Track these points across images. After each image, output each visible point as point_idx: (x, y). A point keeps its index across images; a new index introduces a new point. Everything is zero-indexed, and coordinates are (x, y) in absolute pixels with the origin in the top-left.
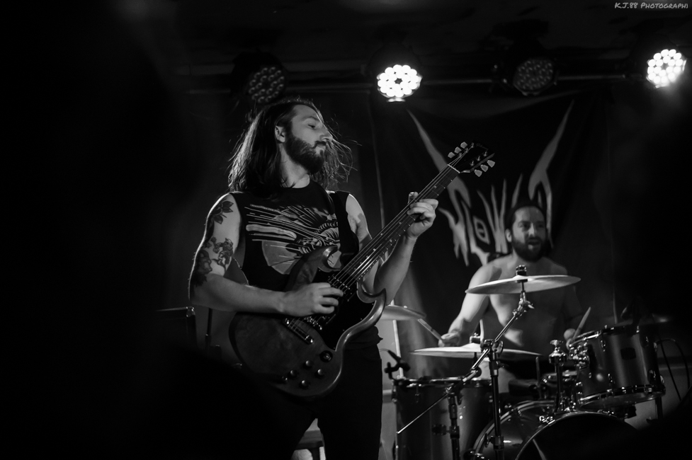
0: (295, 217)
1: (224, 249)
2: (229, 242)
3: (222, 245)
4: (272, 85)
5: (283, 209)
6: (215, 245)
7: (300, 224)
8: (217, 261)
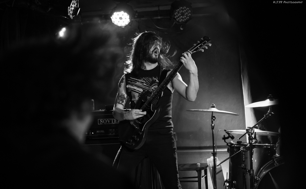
1: (121, 98)
2: (123, 94)
3: (120, 96)
4: (185, 14)
5: (141, 79)
7: (146, 85)
8: (118, 103)
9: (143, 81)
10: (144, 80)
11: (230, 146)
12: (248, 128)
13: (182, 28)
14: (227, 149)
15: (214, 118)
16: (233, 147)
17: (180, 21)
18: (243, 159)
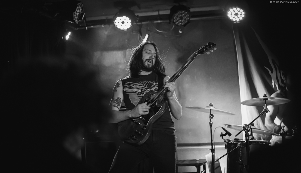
0: (142, 85)
1: (117, 101)
2: (119, 98)
3: (116, 100)
4: (184, 18)
6: (114, 100)
7: (144, 87)
8: (114, 106)
10: (141, 83)
11: (227, 143)
12: (245, 126)
13: (181, 31)
14: (225, 145)
15: (212, 116)
16: (230, 143)
17: (179, 24)
18: (240, 155)
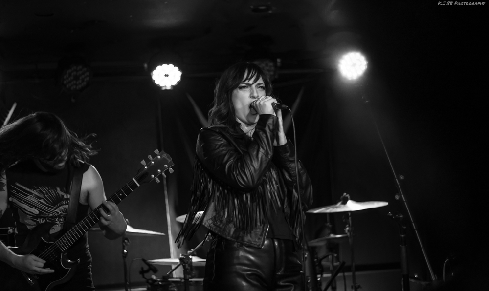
0: (42, 196)
4: (81, 78)
5: (36, 189)
7: (44, 202)
9: (38, 195)
10: (41, 192)
12: (183, 257)
15: (126, 241)
16: (156, 285)
